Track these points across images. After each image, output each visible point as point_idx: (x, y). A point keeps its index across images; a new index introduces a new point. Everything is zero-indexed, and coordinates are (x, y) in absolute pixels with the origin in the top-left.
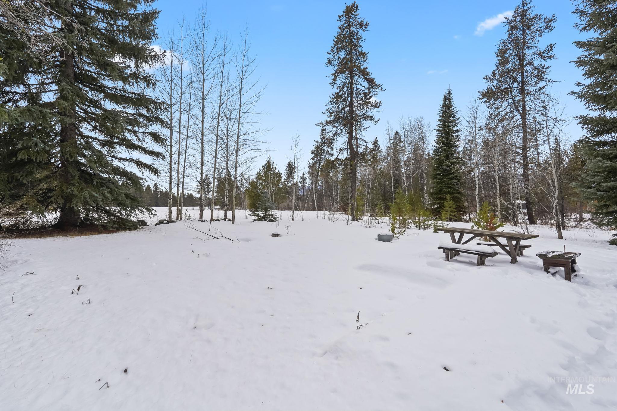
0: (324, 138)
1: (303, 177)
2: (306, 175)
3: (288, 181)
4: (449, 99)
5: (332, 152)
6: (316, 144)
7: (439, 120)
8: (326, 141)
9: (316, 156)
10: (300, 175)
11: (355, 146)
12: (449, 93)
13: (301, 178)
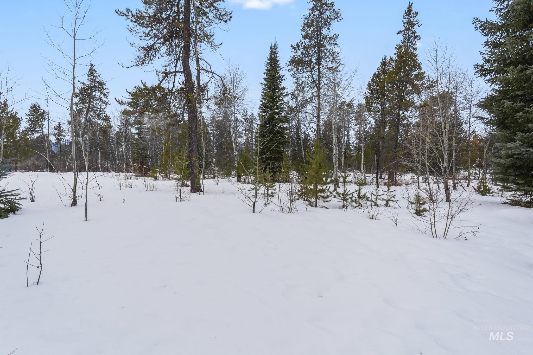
0: (93, 81)
1: (58, 128)
2: (65, 127)
3: (32, 131)
4: (275, 54)
5: (107, 100)
6: (82, 86)
7: (265, 73)
8: (97, 85)
9: (82, 101)
10: (53, 125)
11: (194, 72)
12: (275, 47)
13: (56, 129)
